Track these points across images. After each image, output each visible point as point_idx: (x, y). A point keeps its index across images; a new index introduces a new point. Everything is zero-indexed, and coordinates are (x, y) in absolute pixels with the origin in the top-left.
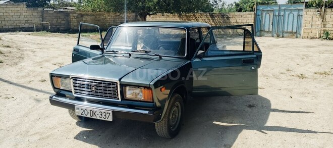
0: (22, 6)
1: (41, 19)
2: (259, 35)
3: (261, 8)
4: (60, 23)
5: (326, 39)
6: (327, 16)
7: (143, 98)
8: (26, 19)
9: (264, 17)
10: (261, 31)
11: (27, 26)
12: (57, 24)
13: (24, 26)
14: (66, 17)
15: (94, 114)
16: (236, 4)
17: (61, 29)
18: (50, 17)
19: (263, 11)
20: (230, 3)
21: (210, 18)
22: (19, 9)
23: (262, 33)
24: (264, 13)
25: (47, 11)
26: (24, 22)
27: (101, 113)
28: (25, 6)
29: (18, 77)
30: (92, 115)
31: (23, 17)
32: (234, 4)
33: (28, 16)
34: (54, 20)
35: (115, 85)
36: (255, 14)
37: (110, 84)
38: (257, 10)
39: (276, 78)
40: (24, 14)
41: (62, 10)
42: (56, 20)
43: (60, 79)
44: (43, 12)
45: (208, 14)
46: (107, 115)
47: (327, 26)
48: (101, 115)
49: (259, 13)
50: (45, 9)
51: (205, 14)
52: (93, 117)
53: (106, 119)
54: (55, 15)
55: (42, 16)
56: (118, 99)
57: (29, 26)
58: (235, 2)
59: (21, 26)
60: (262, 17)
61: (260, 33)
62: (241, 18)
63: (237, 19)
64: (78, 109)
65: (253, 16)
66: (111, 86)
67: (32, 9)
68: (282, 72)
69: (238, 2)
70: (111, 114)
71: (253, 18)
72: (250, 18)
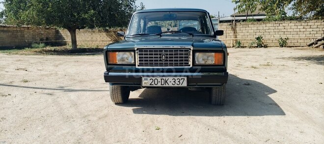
5: (239, 47)
6: (237, 29)
7: (214, 62)
15: (166, 82)
27: (174, 80)
30: (163, 83)
35: (188, 51)
37: (183, 51)
46: (181, 81)
47: (238, 36)
48: (174, 82)
52: (164, 85)
53: (180, 85)
56: (190, 65)
64: (147, 79)
66: (184, 53)
70: (186, 79)
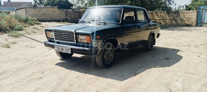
0: (56, 8)
1: (65, 15)
2: (200, 26)
3: (202, 8)
4: (76, 18)
7: (87, 41)
8: (58, 15)
9: (204, 14)
10: (202, 23)
11: (58, 19)
12: (74, 19)
13: (56, 19)
14: (79, 15)
16: (186, 6)
17: (76, 21)
18: (70, 14)
19: (203, 9)
20: (182, 6)
21: (167, 15)
22: (54, 9)
23: (202, 24)
24: (204, 11)
25: (69, 11)
26: (56, 17)
28: (57, 8)
29: (41, 39)
30: (62, 50)
31: (56, 14)
32: (185, 6)
33: (58, 14)
34: (73, 16)
35: (73, 34)
36: (198, 12)
37: (71, 33)
38: (199, 9)
39: (196, 47)
40: (56, 12)
41: (78, 11)
42: (74, 16)
43: (49, 32)
44: (67, 12)
45: (165, 12)
46: (69, 50)
48: (66, 50)
49: (201, 11)
50: (68, 10)
51: (163, 12)
52: (62, 52)
53: (68, 53)
54: (73, 13)
55: (66, 14)
56: (74, 42)
57: (59, 19)
58: (186, 5)
59: (55, 19)
60: (202, 14)
61: (201, 24)
62: (187, 15)
63: (185, 15)
64: (56, 47)
65: (196, 13)
67: (61, 9)
68: (202, 44)
69: (187, 5)
70: (70, 50)
71: (196, 15)
72: (194, 15)
